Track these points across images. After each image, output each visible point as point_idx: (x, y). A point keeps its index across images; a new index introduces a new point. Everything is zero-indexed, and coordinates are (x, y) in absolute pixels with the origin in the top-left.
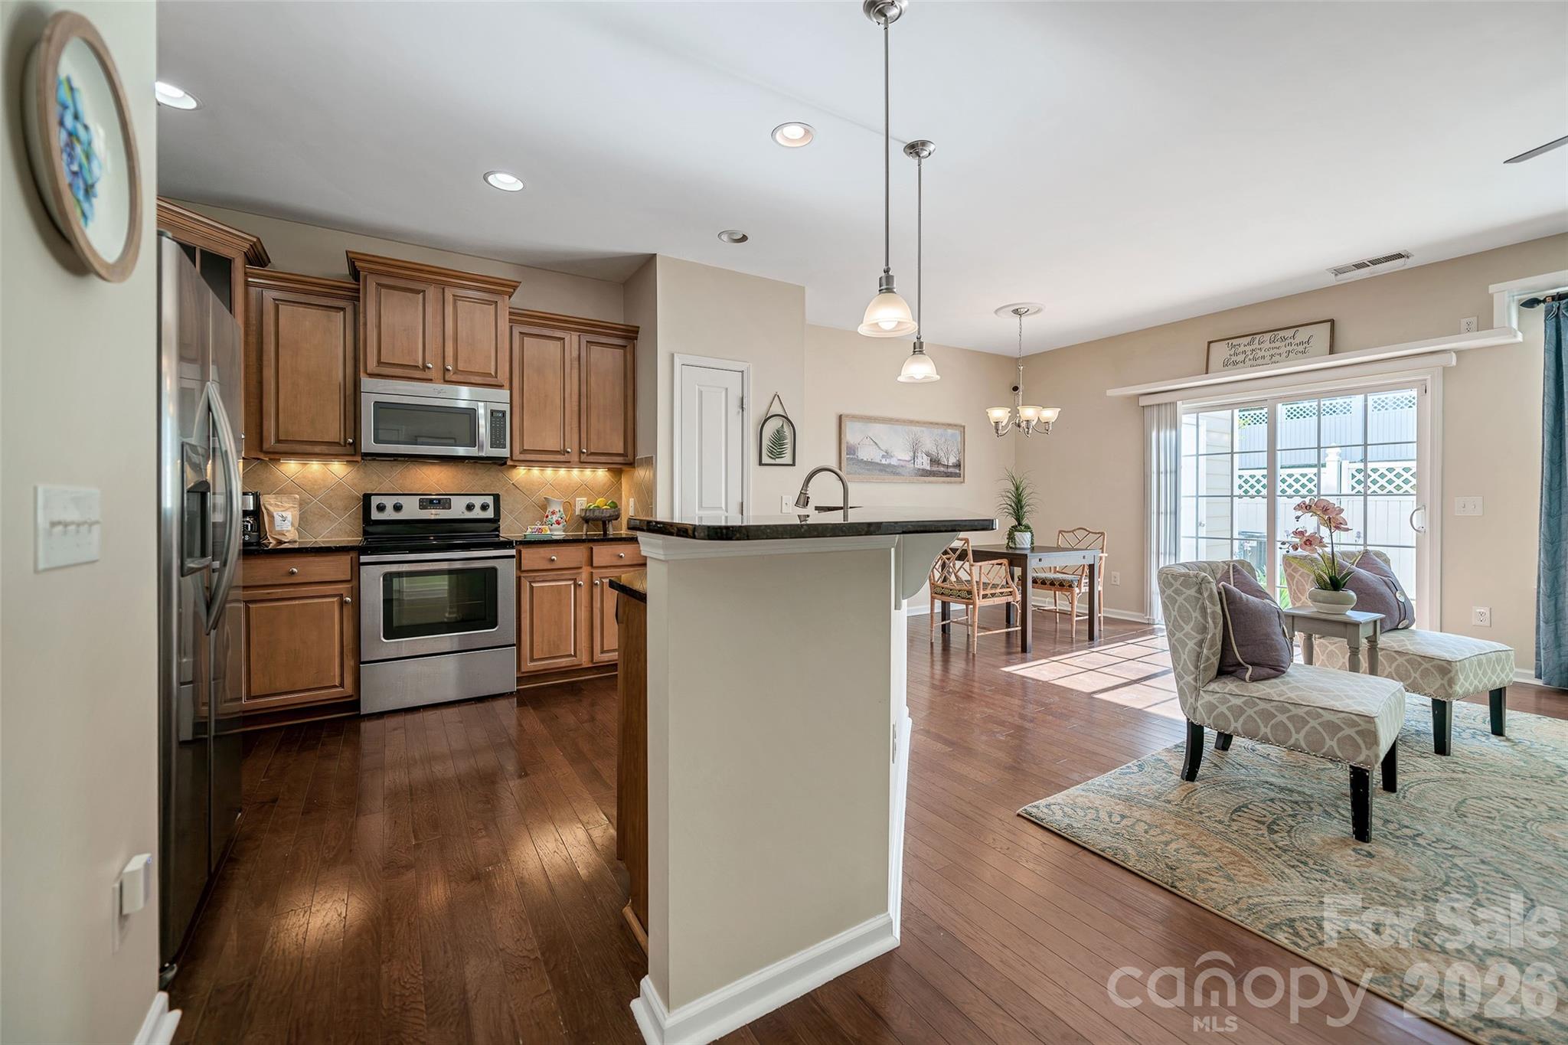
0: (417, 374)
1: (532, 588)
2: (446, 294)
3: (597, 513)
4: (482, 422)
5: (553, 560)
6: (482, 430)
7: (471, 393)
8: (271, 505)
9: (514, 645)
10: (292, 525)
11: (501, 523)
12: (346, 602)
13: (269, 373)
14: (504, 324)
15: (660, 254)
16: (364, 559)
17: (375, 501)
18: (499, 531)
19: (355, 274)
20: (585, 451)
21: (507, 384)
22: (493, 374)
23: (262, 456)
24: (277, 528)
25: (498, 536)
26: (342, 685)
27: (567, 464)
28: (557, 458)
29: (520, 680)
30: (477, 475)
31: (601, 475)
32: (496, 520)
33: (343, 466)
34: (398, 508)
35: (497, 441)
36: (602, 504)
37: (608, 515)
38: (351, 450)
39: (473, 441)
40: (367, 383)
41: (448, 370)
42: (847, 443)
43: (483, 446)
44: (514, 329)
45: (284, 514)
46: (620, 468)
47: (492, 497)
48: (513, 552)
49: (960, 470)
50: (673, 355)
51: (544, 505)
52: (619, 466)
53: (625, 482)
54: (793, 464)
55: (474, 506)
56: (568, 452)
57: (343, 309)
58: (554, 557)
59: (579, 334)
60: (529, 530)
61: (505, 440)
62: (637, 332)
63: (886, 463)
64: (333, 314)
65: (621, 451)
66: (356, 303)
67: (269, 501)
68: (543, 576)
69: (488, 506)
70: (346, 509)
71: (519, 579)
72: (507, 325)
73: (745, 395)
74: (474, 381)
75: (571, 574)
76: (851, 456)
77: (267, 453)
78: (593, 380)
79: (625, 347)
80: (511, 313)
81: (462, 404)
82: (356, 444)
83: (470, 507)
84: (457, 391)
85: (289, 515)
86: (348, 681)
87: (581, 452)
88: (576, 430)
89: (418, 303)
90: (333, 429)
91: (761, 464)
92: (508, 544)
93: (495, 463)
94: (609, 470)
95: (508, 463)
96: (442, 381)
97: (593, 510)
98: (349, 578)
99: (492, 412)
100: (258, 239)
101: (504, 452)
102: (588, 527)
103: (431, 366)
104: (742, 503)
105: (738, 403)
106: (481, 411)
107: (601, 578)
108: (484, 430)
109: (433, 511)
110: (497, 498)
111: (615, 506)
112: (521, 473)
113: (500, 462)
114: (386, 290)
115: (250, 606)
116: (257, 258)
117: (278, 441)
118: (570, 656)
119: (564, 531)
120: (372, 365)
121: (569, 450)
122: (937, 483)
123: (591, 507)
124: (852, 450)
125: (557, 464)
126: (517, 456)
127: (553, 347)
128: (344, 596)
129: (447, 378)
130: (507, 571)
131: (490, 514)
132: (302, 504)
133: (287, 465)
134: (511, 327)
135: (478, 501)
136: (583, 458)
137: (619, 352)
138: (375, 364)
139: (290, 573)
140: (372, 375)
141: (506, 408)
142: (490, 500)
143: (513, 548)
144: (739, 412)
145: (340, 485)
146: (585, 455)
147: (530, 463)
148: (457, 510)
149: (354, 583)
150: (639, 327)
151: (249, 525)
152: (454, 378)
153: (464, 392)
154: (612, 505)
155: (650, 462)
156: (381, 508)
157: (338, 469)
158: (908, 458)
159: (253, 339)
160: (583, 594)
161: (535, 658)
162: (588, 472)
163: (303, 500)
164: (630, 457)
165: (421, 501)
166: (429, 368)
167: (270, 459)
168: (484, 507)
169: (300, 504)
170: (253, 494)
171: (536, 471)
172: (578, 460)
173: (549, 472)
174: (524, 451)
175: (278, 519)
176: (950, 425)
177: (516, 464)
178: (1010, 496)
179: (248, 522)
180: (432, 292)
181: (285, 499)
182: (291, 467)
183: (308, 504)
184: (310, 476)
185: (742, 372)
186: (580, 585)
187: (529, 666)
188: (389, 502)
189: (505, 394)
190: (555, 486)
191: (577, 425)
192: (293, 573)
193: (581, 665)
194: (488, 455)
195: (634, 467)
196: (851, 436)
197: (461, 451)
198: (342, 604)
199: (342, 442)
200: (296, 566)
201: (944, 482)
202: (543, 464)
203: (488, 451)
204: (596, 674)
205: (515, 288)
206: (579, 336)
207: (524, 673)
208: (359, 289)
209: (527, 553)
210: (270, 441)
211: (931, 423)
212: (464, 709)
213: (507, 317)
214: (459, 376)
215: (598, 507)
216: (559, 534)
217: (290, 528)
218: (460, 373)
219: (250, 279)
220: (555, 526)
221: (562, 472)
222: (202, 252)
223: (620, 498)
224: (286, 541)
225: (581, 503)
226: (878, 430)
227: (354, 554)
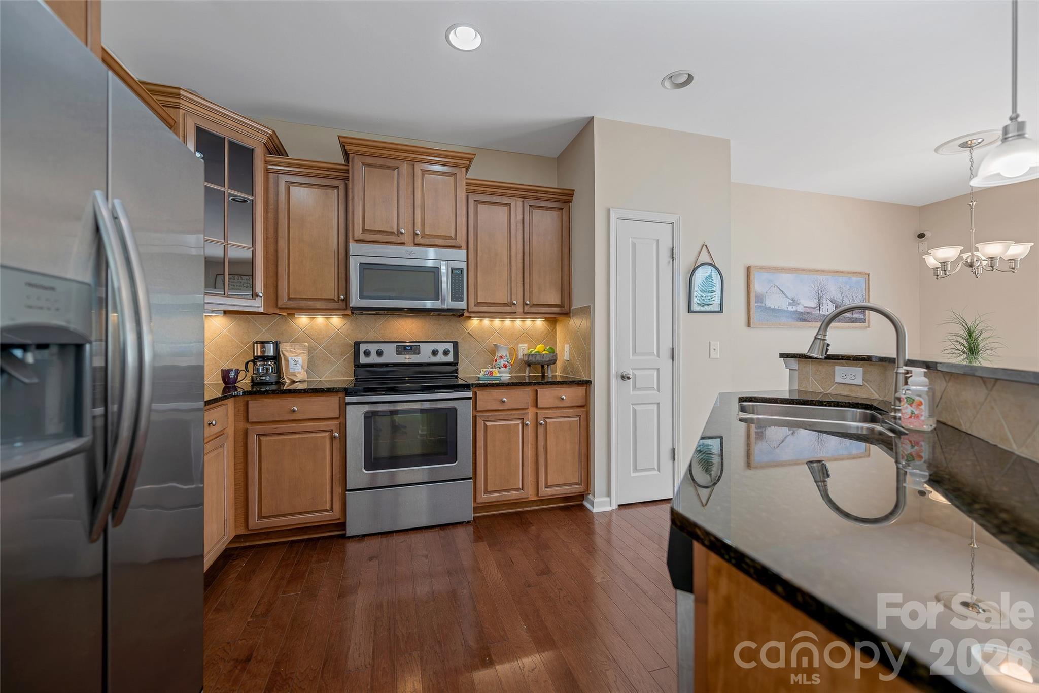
0: (393, 239)
1: (486, 426)
2: (415, 170)
3: (538, 358)
4: (444, 279)
5: (504, 401)
6: (444, 286)
7: (436, 252)
8: (287, 351)
9: (470, 478)
10: (302, 367)
11: (459, 366)
12: (335, 437)
13: (282, 243)
14: (462, 194)
15: (597, 117)
16: (349, 399)
17: (363, 347)
18: (457, 373)
19: (346, 155)
20: (528, 302)
21: (464, 245)
22: (453, 237)
23: (277, 311)
24: (291, 370)
25: (456, 377)
26: (332, 509)
27: (513, 315)
28: (504, 310)
29: (475, 509)
30: (440, 325)
31: (540, 323)
32: (455, 364)
33: (340, 319)
34: (380, 353)
35: (456, 295)
36: (543, 349)
37: (548, 359)
38: (342, 304)
39: (437, 296)
40: (353, 247)
41: (417, 234)
42: (756, 292)
43: (445, 299)
44: (470, 197)
45: (296, 359)
46: (555, 318)
47: (452, 344)
48: (470, 394)
49: (865, 315)
50: (609, 211)
51: (494, 350)
52: (553, 316)
53: (560, 330)
54: (721, 311)
55: (438, 351)
56: (514, 304)
57: (337, 187)
58: (505, 399)
59: (523, 199)
60: (482, 373)
61: (463, 294)
62: (572, 195)
63: (793, 310)
64: (330, 191)
65: (558, 302)
66: (346, 182)
67: (285, 348)
68: (495, 415)
69: (449, 351)
70: (342, 354)
71: (475, 418)
72: (465, 194)
73: (675, 245)
74: (437, 244)
75: (519, 414)
76: (759, 304)
77: (281, 309)
78: (535, 238)
79: (562, 209)
80: (467, 184)
81: (430, 263)
82: (346, 300)
83: (435, 353)
84: (426, 253)
85: (300, 359)
86: (337, 506)
87: (525, 304)
88: (520, 284)
89: (393, 177)
90: (330, 289)
91: (690, 311)
92: (466, 387)
93: (454, 315)
94: (547, 319)
95: (465, 315)
96: (413, 244)
97: (535, 355)
98: (338, 416)
99: (452, 269)
100: (274, 131)
101: (462, 305)
102: (530, 370)
103: (404, 232)
104: (673, 349)
105: (668, 254)
106: (444, 269)
107: (545, 418)
108: (446, 285)
109: (407, 356)
110: (456, 345)
111: (553, 351)
112: (475, 322)
113: (459, 315)
114: (369, 168)
115: (261, 438)
116: (275, 148)
117: (289, 299)
118: (518, 489)
119: (510, 374)
120: (358, 233)
121: (515, 302)
122: (842, 328)
123: (533, 353)
124: (760, 299)
125: (503, 315)
126: (473, 308)
127: (501, 214)
128: (333, 431)
129: (416, 242)
130: (464, 411)
131: (450, 358)
132: (310, 351)
133: (300, 319)
134: (467, 197)
135: (441, 347)
136: (527, 309)
137: (555, 214)
138: (360, 231)
139: (291, 411)
140: (357, 241)
141: (464, 265)
142: (450, 347)
143: (469, 390)
144: (669, 262)
145: (338, 334)
146: (528, 306)
147: (481, 315)
148: (425, 355)
149: (341, 420)
150: (574, 190)
151: (271, 367)
152: (422, 241)
153: (431, 252)
154: (550, 350)
155: (587, 311)
156: (367, 353)
157: (336, 321)
158: (813, 305)
159: (271, 215)
160: (530, 432)
161: (488, 490)
162: (528, 322)
163: (312, 348)
164: (566, 308)
165: (397, 347)
166: (402, 233)
167: (288, 314)
168: (446, 353)
169: (309, 351)
170: (273, 343)
171: (486, 322)
172: (522, 311)
173: (497, 322)
174: (478, 304)
175: (291, 363)
176: (854, 273)
177: (472, 315)
178: (962, 341)
179: (270, 365)
180: (405, 167)
181: (297, 347)
182: (303, 320)
183: (315, 350)
184: (316, 328)
185: (672, 223)
186: (527, 425)
187: (484, 498)
188: (373, 348)
189: (462, 254)
190: (502, 333)
191: (521, 280)
192: (294, 411)
193: (527, 498)
194: (449, 308)
195: (570, 317)
196: (758, 287)
197: (429, 304)
198: (332, 438)
199: (336, 299)
200: (297, 405)
201: (849, 328)
202: (492, 315)
203: (449, 304)
204: (540, 505)
205: (471, 161)
206: (523, 201)
207: (479, 503)
208: (348, 170)
209: (482, 395)
210: (283, 300)
211: (837, 272)
212: (429, 535)
213: (465, 187)
214: (427, 240)
215: (538, 352)
216: (505, 376)
217: (300, 370)
218: (427, 236)
219: (269, 167)
220: (503, 369)
221: (508, 322)
222: (230, 142)
223: (555, 344)
224: (297, 380)
225: (523, 349)
226: (785, 279)
227: (341, 395)
